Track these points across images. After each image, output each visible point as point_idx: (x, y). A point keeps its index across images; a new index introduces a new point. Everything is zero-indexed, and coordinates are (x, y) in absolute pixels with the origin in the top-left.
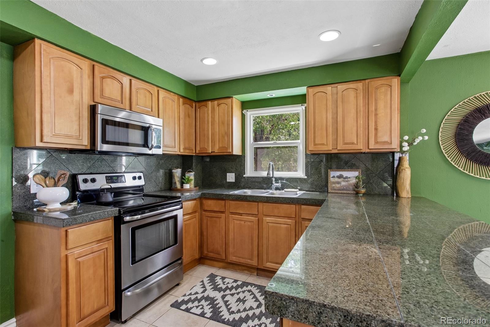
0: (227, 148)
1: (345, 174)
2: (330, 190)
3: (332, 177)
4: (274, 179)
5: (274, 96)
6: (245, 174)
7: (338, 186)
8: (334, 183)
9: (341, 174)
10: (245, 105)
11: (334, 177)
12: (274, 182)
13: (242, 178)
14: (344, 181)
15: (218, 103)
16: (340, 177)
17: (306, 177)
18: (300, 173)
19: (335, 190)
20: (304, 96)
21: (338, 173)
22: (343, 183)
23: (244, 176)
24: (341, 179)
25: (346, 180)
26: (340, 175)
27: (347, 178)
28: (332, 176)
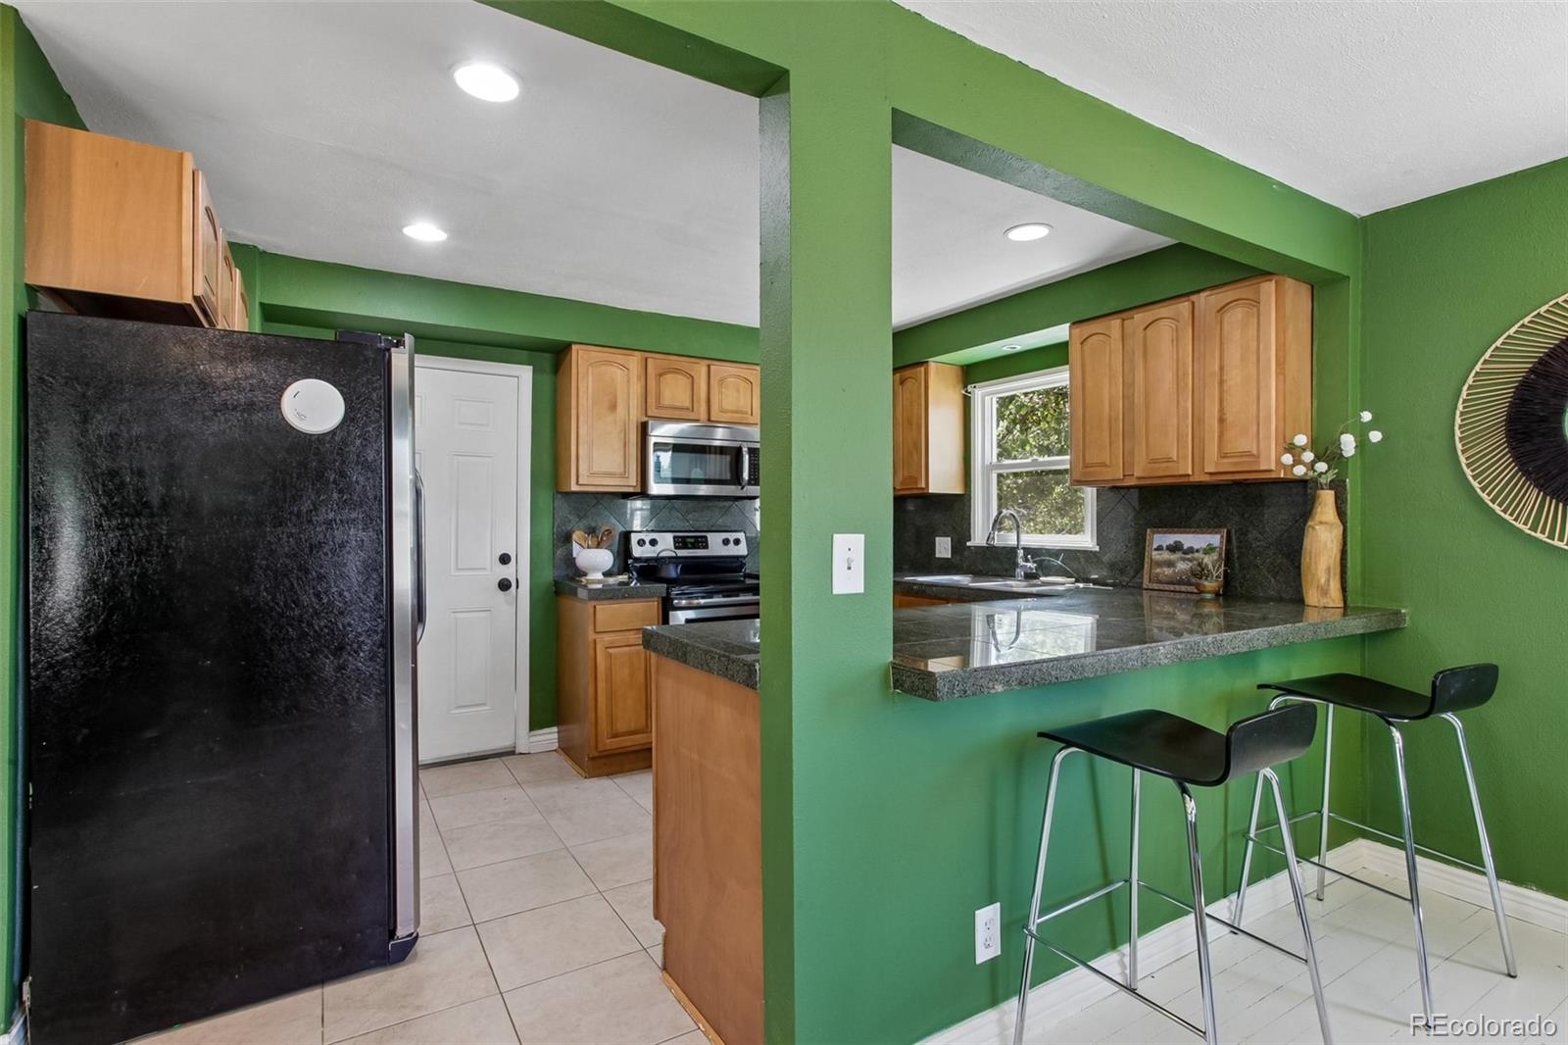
0: (916, 480)
1: (1189, 540)
2: (1146, 583)
3: (1156, 549)
4: (1021, 553)
5: (1019, 348)
6: (970, 540)
7: (1168, 571)
8: (1159, 564)
9: (1178, 539)
10: (971, 374)
11: (1159, 548)
12: (1021, 562)
13: (964, 550)
14: (1183, 560)
15: (901, 378)
16: (1176, 548)
17: (1097, 549)
18: (1086, 541)
19: (1160, 582)
20: (1064, 346)
21: (1170, 539)
22: (1182, 566)
23: (968, 544)
24: (1179, 555)
25: (1189, 556)
26: (1176, 542)
27: (1191, 550)
28: (1155, 546)
